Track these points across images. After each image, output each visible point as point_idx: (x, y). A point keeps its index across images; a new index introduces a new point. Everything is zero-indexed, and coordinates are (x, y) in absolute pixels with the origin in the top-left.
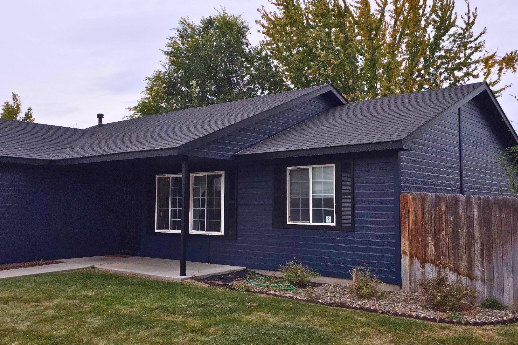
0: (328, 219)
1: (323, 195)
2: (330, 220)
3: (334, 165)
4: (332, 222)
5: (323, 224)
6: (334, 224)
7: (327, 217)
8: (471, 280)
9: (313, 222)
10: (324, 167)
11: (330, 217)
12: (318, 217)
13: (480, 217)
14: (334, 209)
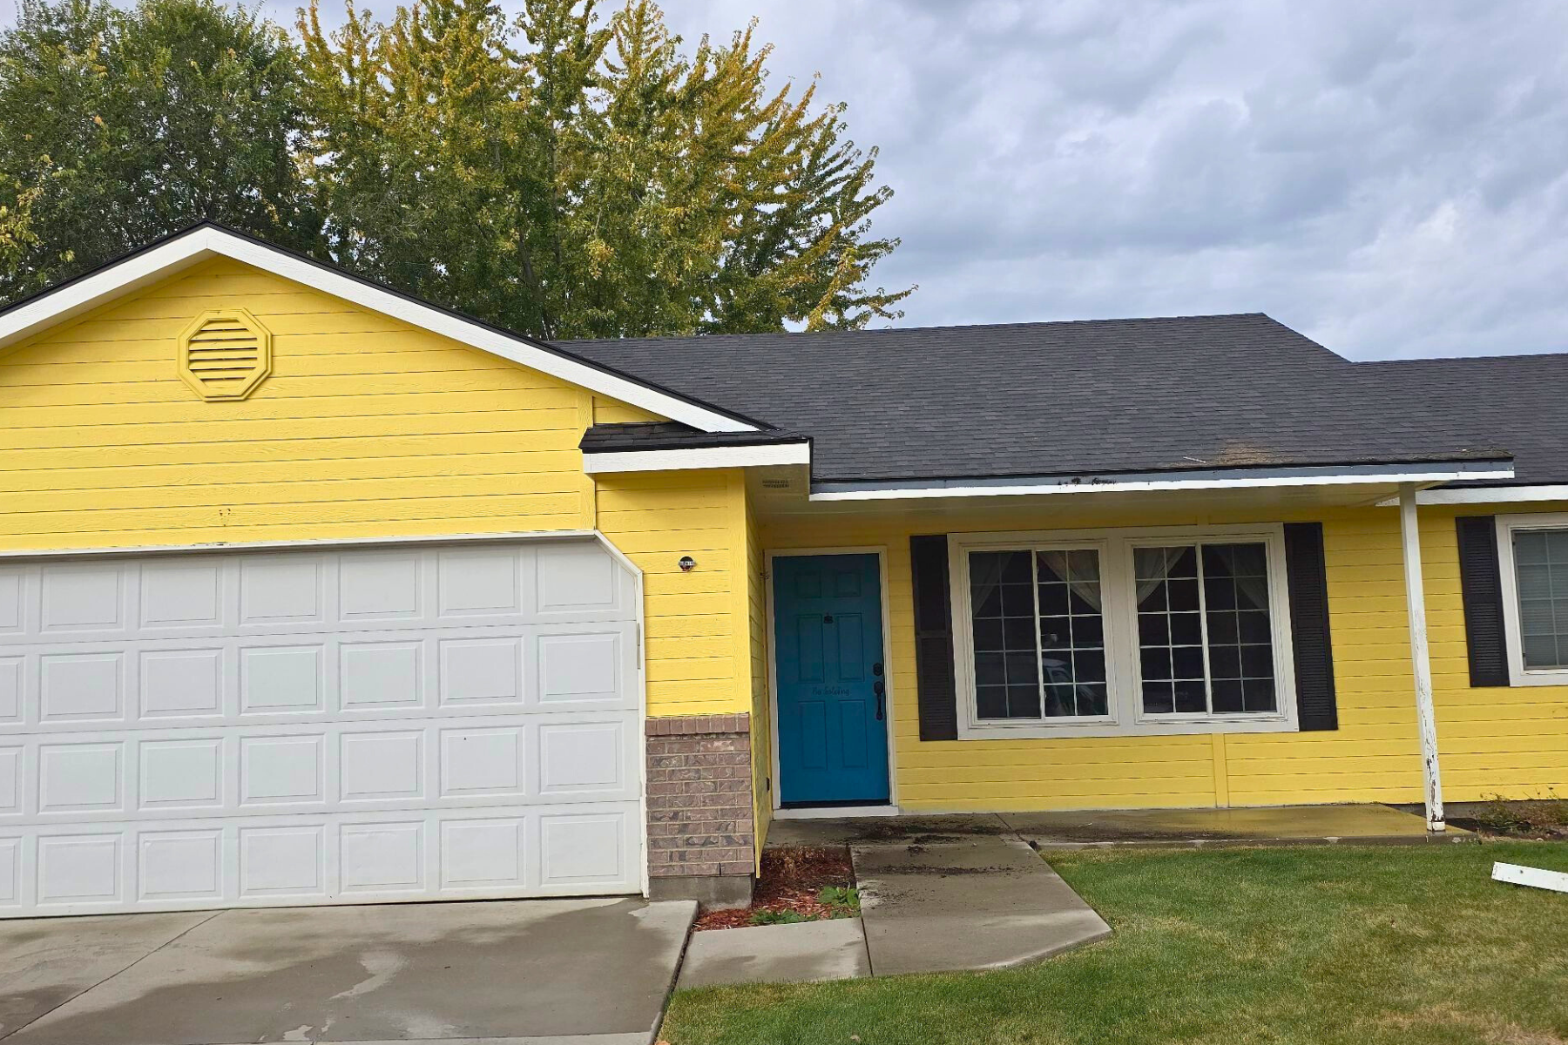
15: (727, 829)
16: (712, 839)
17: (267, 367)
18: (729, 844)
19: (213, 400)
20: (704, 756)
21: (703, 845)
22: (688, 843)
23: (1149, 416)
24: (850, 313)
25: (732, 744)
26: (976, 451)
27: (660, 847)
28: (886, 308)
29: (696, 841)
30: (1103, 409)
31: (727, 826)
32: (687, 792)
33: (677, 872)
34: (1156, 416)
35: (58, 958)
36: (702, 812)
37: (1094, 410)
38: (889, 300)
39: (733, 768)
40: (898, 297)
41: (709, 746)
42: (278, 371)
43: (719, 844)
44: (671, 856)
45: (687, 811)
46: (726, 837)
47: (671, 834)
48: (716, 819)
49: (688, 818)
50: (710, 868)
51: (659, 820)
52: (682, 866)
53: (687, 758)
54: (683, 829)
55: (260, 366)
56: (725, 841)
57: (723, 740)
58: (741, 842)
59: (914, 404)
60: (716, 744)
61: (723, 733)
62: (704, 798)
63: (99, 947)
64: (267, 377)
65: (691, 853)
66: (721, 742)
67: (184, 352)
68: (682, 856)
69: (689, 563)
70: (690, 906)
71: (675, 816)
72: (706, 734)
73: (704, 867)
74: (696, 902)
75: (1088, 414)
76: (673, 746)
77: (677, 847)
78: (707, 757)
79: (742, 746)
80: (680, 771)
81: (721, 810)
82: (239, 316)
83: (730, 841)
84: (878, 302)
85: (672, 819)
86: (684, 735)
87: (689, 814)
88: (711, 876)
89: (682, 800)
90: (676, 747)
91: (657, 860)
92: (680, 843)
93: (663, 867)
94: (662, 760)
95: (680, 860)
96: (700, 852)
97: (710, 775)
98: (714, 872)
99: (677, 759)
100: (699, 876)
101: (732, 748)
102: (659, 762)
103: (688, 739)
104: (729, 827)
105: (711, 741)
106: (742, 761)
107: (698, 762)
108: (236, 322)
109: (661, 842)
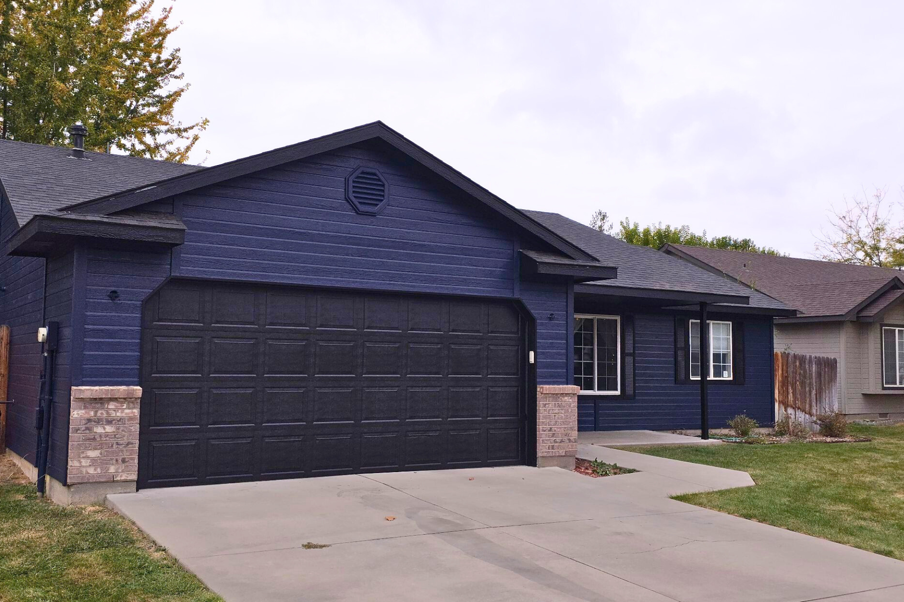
0: (725, 373)
1: (721, 350)
2: (727, 375)
3: (731, 323)
4: (729, 376)
5: (721, 379)
6: (731, 378)
7: (724, 372)
8: (811, 416)
9: (714, 377)
10: (722, 324)
11: (727, 372)
12: (718, 373)
13: (816, 371)
14: (731, 364)
15: (568, 436)
16: (563, 440)
17: (388, 200)
18: (569, 442)
21: (560, 442)
22: (555, 442)
29: (558, 441)
32: (555, 419)
33: (552, 454)
36: (560, 428)
39: (571, 409)
41: (563, 399)
43: (566, 442)
44: (549, 447)
45: (555, 427)
46: (568, 439)
47: (549, 437)
48: (565, 431)
49: (555, 431)
50: (562, 453)
51: (545, 431)
52: (553, 452)
53: (555, 404)
54: (553, 435)
57: (568, 396)
58: (574, 441)
60: (566, 398)
61: (568, 394)
62: (561, 421)
65: (556, 446)
67: (351, 185)
68: (553, 447)
71: (550, 430)
72: (562, 394)
73: (560, 452)
77: (551, 443)
78: (562, 404)
79: (574, 400)
80: (552, 410)
81: (567, 427)
86: (554, 394)
87: (555, 429)
88: (562, 456)
89: (553, 423)
90: (551, 399)
91: (542, 449)
92: (552, 441)
93: (546, 452)
94: (546, 404)
95: (552, 449)
96: (559, 445)
97: (563, 412)
98: (564, 454)
99: (551, 404)
100: (559, 456)
101: (571, 400)
102: (545, 405)
103: (556, 396)
104: (570, 435)
105: (564, 397)
106: (574, 407)
107: (559, 406)
108: (375, 174)
109: (546, 441)
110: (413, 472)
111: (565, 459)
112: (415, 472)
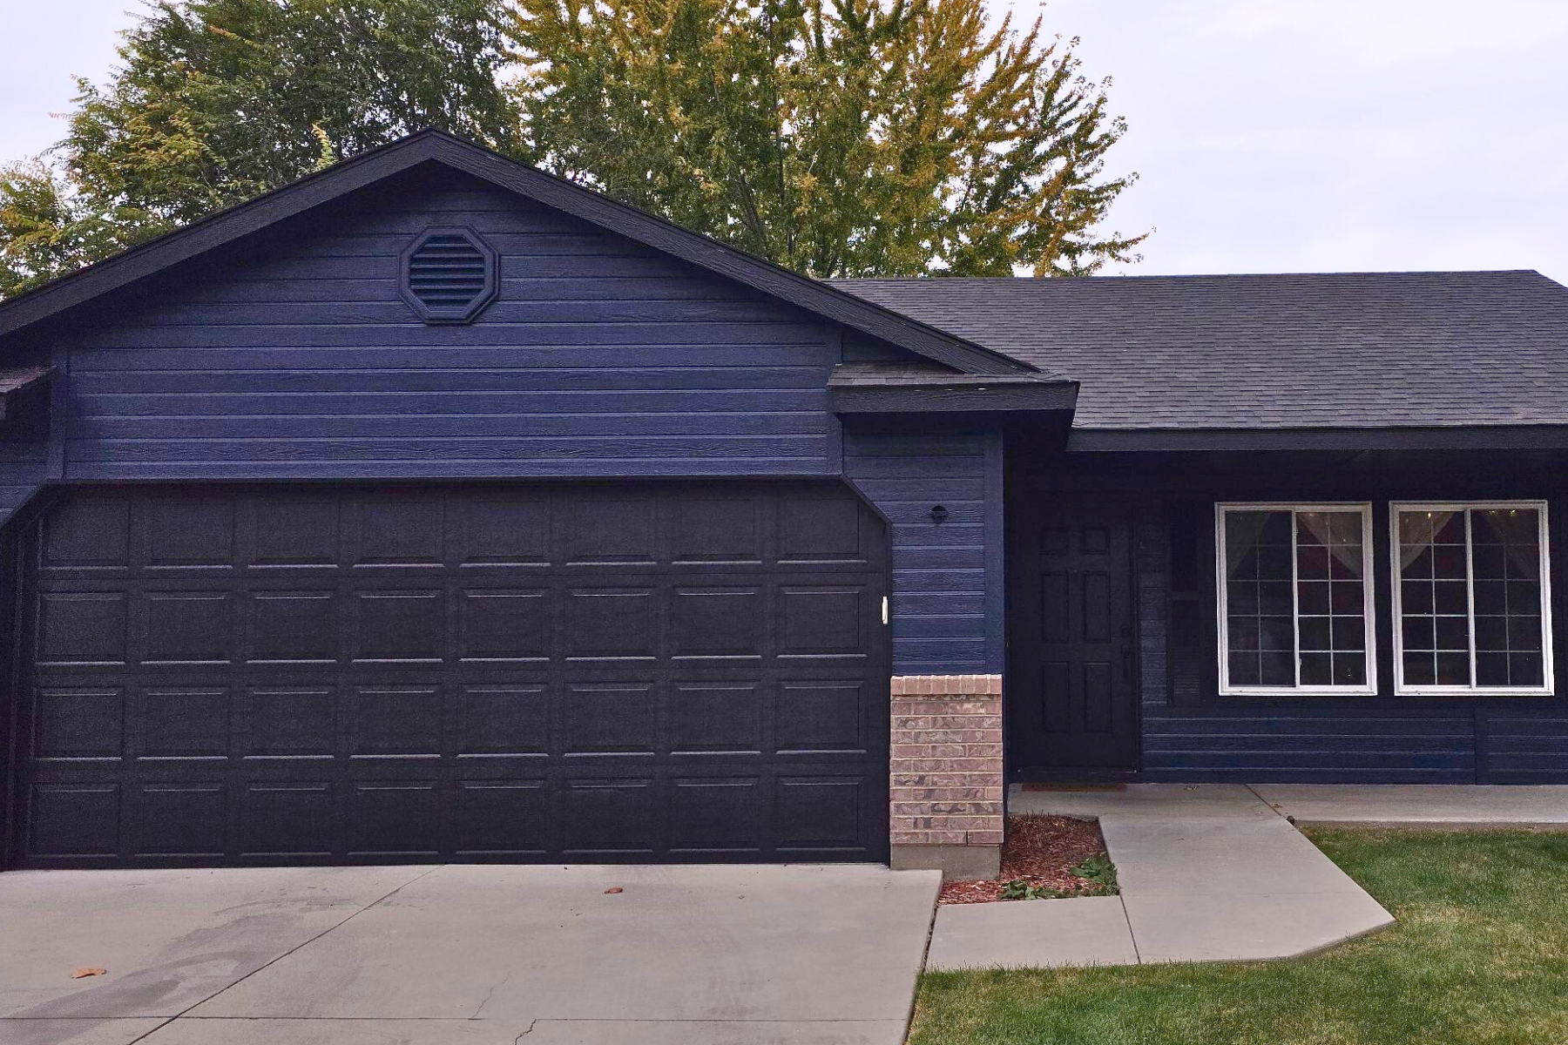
15: (975, 796)
16: (959, 807)
17: (494, 288)
18: (978, 812)
19: (435, 323)
20: (953, 718)
21: (950, 812)
22: (934, 809)
23: (1425, 371)
24: (1085, 260)
25: (982, 707)
26: (1243, 403)
27: (904, 813)
28: (1122, 253)
29: (943, 808)
30: (1375, 363)
31: (976, 793)
32: (933, 756)
33: (921, 839)
34: (1432, 372)
35: (262, 913)
36: (949, 777)
37: (1365, 363)
38: (1125, 245)
39: (983, 732)
40: (1135, 241)
41: (958, 707)
42: (504, 294)
43: (967, 812)
44: (915, 823)
45: (933, 776)
46: (974, 804)
47: (916, 799)
48: (964, 785)
49: (934, 784)
50: (956, 837)
51: (904, 784)
52: (927, 834)
53: (935, 720)
54: (929, 794)
55: (486, 291)
56: (973, 809)
57: (974, 702)
58: (991, 809)
59: (1172, 354)
60: (967, 706)
61: (974, 695)
62: (951, 761)
63: (305, 903)
64: (494, 299)
65: (936, 820)
66: (972, 704)
67: (405, 268)
68: (927, 824)
69: (942, 513)
70: (935, 876)
71: (921, 781)
72: (956, 695)
73: (950, 835)
74: (941, 872)
75: (1360, 368)
76: (920, 707)
77: (922, 813)
78: (956, 719)
79: (994, 710)
80: (926, 733)
81: (970, 776)
82: (466, 233)
83: (978, 808)
84: (1113, 248)
85: (917, 783)
86: (932, 696)
87: (936, 779)
88: (957, 845)
89: (929, 762)
90: (922, 708)
91: (900, 827)
92: (924, 808)
93: (907, 834)
94: (907, 720)
95: (925, 827)
96: (946, 819)
97: (958, 738)
98: (961, 840)
99: (922, 721)
100: (945, 845)
101: (983, 711)
102: (904, 723)
103: (936, 701)
104: (979, 794)
105: (961, 703)
106: (993, 726)
107: (946, 724)
108: (460, 239)
109: (905, 808)
110: (563, 866)
111: (967, 852)
112: (566, 866)
